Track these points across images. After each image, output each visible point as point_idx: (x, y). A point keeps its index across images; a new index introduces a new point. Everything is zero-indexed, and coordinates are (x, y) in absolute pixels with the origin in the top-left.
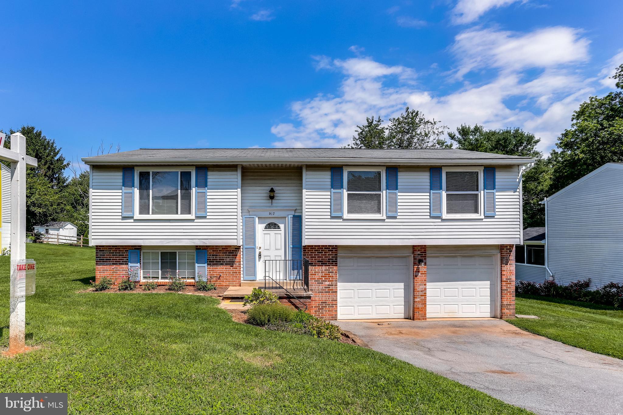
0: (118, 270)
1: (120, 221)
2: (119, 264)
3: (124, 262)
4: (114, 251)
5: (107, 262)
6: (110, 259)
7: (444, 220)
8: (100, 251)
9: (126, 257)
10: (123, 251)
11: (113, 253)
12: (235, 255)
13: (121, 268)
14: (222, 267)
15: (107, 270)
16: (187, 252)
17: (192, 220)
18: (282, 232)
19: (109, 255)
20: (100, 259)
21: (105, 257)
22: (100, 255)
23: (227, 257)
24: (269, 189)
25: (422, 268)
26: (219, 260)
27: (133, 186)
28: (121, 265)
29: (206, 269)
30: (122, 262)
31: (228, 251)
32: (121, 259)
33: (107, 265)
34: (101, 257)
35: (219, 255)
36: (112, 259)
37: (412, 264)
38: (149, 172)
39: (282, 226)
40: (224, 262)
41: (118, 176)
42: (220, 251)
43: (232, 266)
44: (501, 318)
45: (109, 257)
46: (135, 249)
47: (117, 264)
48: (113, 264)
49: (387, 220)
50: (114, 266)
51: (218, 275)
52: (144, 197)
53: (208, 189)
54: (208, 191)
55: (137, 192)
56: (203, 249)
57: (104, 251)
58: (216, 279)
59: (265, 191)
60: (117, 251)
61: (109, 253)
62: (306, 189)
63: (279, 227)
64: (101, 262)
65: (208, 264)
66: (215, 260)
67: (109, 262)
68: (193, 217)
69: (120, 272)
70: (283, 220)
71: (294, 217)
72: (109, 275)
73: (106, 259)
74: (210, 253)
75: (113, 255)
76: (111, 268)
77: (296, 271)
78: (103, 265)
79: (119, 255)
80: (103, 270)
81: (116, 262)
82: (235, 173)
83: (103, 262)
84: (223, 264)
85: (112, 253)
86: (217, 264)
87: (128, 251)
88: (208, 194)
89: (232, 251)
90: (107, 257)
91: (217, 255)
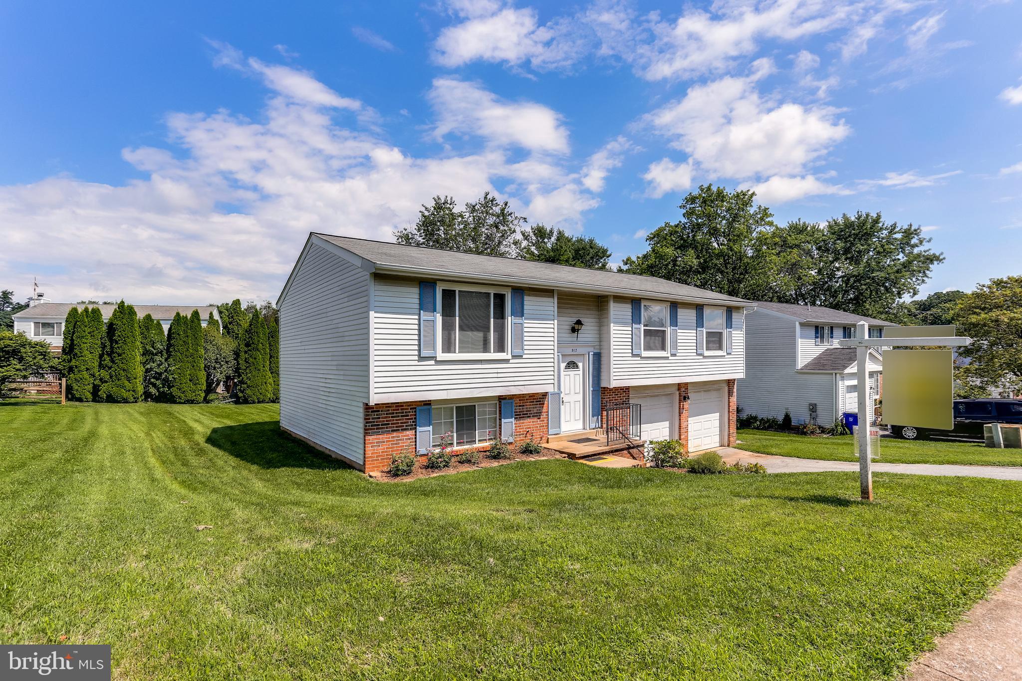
0: (401, 440)
1: (416, 363)
2: (402, 430)
3: (409, 426)
4: (394, 410)
5: (384, 428)
6: (389, 424)
7: (705, 357)
8: (372, 412)
9: (412, 419)
10: (408, 409)
11: (393, 413)
12: (542, 404)
13: (405, 436)
14: (529, 420)
15: (384, 442)
16: (489, 404)
17: (506, 361)
18: (581, 372)
19: (386, 417)
20: (372, 426)
21: (380, 422)
22: (373, 419)
23: (534, 408)
24: (575, 320)
25: (686, 405)
26: (526, 411)
27: (434, 310)
28: (405, 432)
29: (514, 426)
30: (407, 426)
31: (535, 399)
32: (405, 423)
33: (383, 433)
34: (374, 422)
35: (526, 405)
36: (392, 424)
37: (678, 401)
38: (454, 291)
39: (580, 365)
40: (531, 414)
41: (412, 295)
42: (527, 400)
43: (539, 418)
44: (729, 446)
45: (387, 421)
46: (425, 405)
47: (399, 430)
48: (392, 431)
49: (670, 358)
50: (395, 434)
51: (525, 431)
52: (448, 328)
53: (526, 319)
54: (525, 321)
55: (439, 318)
56: (509, 399)
57: (379, 411)
58: (523, 437)
59: (567, 323)
60: (398, 410)
61: (387, 414)
62: (615, 323)
63: (577, 367)
64: (374, 429)
65: (515, 418)
66: (521, 412)
67: (387, 428)
68: (509, 357)
69: (403, 443)
70: (582, 358)
71: (595, 354)
72: (387, 448)
73: (382, 425)
74: (516, 403)
75: (392, 417)
76: (389, 438)
77: (595, 418)
78: (378, 433)
79: (402, 416)
80: (377, 443)
81: (397, 427)
82: (551, 300)
83: (377, 429)
84: (530, 416)
85: (390, 414)
86: (524, 417)
87: (415, 408)
88: (525, 325)
89: (540, 398)
90: (384, 421)
91: (524, 406)
